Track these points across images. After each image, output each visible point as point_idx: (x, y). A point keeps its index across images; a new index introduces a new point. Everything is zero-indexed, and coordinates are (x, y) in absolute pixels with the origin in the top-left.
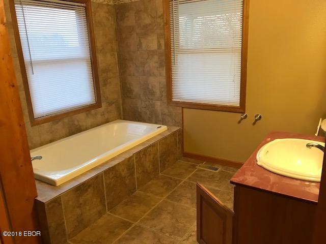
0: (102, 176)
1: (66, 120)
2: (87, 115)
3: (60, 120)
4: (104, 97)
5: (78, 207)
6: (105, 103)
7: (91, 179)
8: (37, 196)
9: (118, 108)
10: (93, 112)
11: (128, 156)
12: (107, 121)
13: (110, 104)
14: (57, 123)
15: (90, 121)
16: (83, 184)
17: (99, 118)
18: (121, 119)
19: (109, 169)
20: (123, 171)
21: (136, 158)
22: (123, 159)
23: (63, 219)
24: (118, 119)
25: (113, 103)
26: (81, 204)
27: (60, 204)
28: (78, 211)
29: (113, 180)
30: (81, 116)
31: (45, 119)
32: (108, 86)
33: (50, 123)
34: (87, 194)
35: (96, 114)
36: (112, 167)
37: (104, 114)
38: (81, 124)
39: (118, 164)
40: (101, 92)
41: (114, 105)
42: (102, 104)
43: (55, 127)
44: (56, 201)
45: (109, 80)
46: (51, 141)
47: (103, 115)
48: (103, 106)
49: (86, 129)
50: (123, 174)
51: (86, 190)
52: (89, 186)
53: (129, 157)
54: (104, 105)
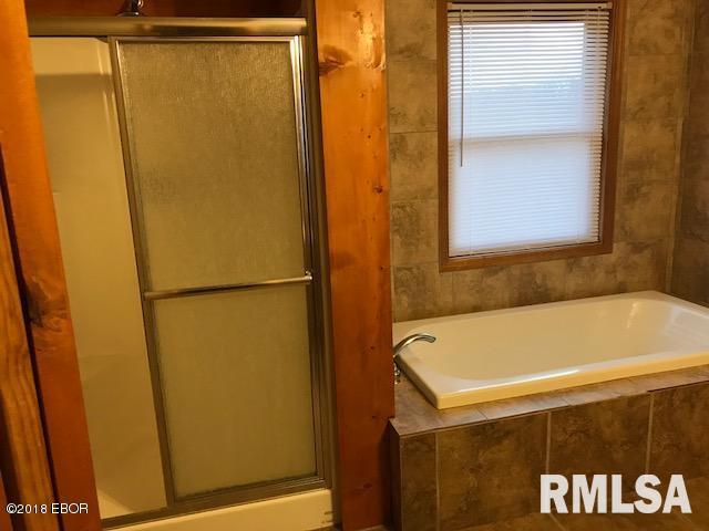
0: (546, 420)
1: (516, 271)
2: (570, 268)
3: (502, 269)
4: (623, 228)
5: (472, 470)
6: (623, 243)
7: (515, 419)
8: (393, 417)
9: (658, 262)
10: (585, 259)
11: (630, 391)
12: (621, 290)
13: (637, 248)
14: (496, 272)
15: (574, 281)
16: (493, 424)
17: (600, 278)
18: (663, 291)
19: (568, 410)
20: (609, 427)
21: (657, 404)
22: (615, 396)
23: (434, 483)
24: (655, 289)
25: (647, 246)
26: (480, 467)
27: (432, 450)
28: (472, 480)
29: (575, 438)
30: (555, 267)
31: (469, 262)
32: (638, 202)
33: (477, 271)
34: (500, 451)
35: (593, 267)
36: (577, 407)
37: (614, 271)
38: (549, 284)
39: (598, 403)
40: (617, 216)
41: (647, 253)
42: (615, 245)
43: (490, 281)
44: (425, 440)
45: (644, 189)
46: (476, 309)
47: (612, 271)
48: (614, 250)
49: (562, 298)
50: (607, 432)
51: (499, 441)
52: (508, 433)
53: (635, 394)
54: (619, 248)
